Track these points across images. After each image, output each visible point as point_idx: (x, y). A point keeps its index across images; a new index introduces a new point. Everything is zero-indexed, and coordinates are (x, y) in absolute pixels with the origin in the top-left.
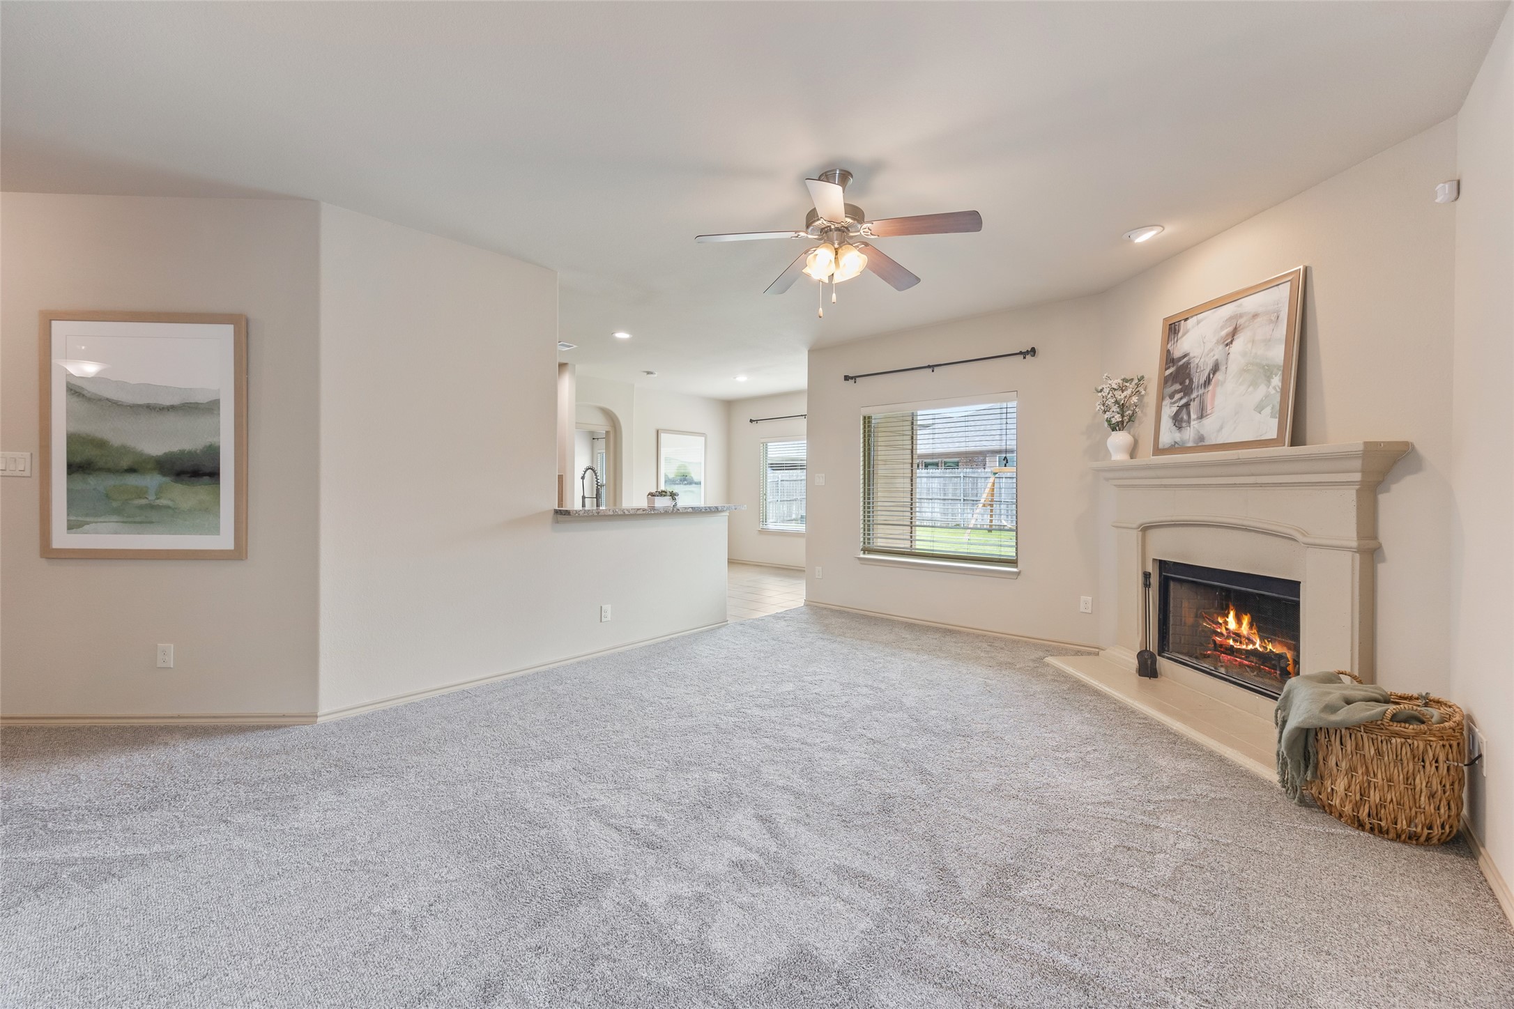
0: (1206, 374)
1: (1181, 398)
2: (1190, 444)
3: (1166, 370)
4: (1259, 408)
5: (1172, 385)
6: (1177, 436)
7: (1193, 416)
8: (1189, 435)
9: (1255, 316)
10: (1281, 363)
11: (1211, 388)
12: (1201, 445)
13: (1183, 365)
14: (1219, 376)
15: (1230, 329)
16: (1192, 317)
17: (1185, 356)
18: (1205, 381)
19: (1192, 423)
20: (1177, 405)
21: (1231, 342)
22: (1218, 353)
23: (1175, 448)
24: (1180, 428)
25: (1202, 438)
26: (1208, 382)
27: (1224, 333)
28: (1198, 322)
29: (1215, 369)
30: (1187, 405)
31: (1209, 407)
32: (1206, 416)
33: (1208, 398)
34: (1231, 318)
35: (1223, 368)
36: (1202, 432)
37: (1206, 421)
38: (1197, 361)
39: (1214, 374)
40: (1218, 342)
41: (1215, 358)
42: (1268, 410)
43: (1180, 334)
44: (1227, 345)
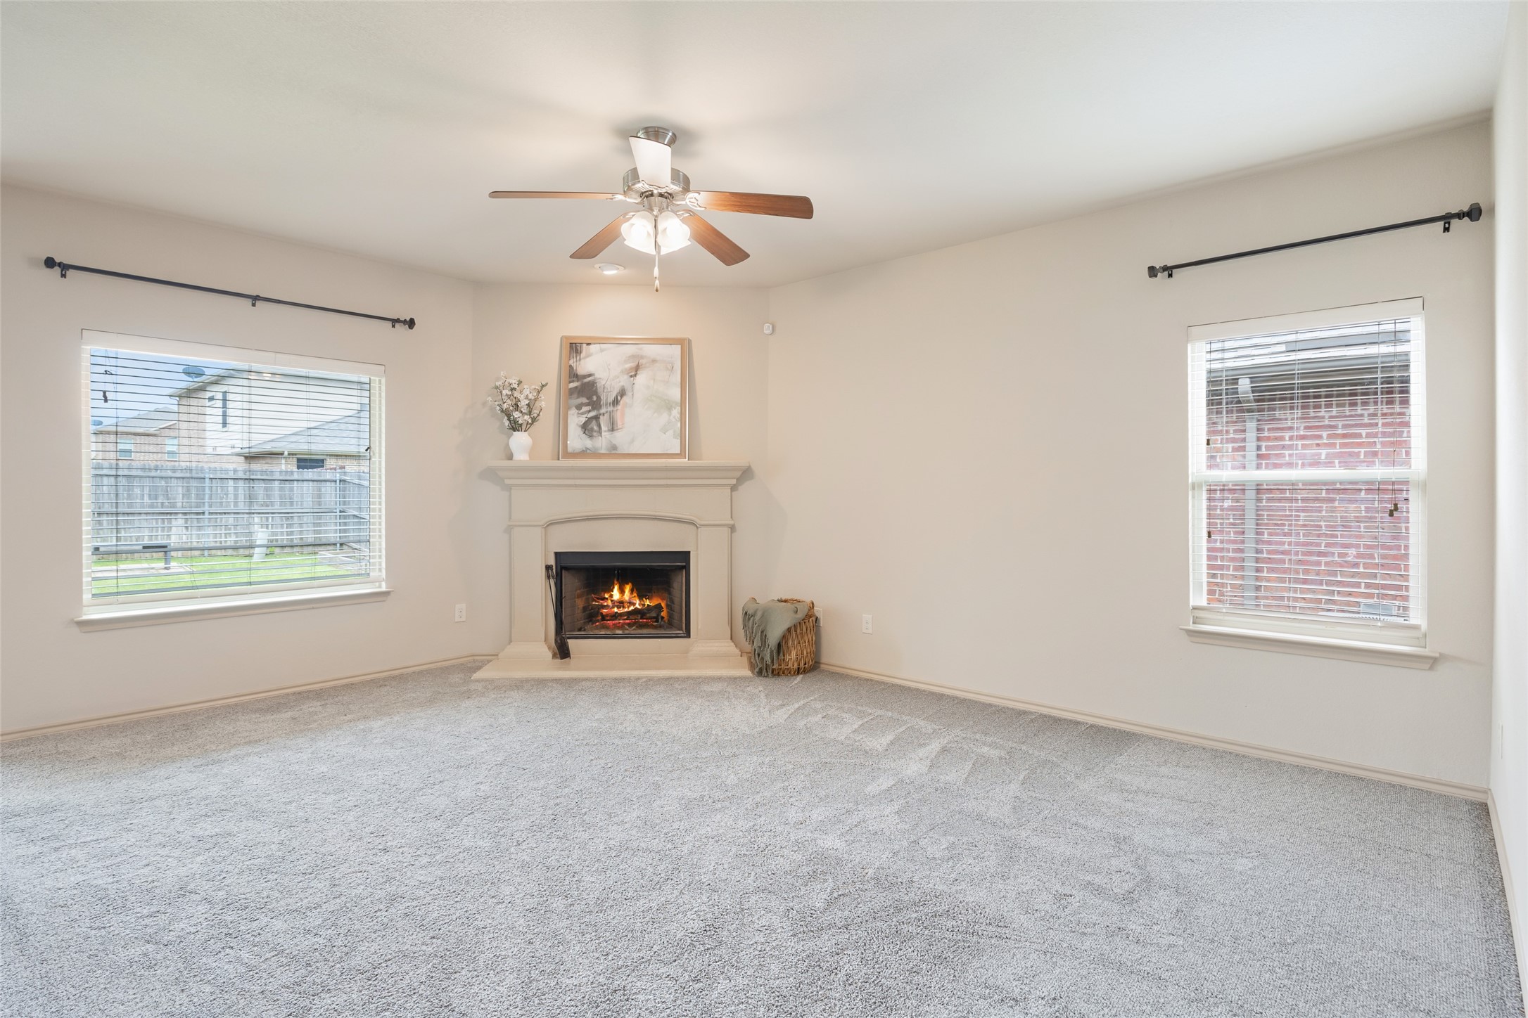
0: (614, 395)
1: (589, 411)
2: (603, 451)
3: (570, 382)
4: (664, 430)
5: (578, 398)
6: (588, 443)
7: (604, 428)
8: (601, 442)
9: (654, 361)
10: (680, 401)
11: (619, 407)
12: (613, 452)
13: (589, 382)
14: (625, 400)
15: (633, 365)
16: (595, 344)
17: (590, 375)
18: (614, 402)
19: (603, 434)
20: (586, 416)
21: (635, 375)
22: (624, 381)
23: (584, 454)
24: (591, 436)
25: (614, 447)
26: (616, 402)
27: (628, 366)
28: (602, 350)
29: (622, 393)
30: (597, 418)
31: (619, 423)
32: (617, 430)
33: (618, 416)
34: (633, 357)
35: (629, 394)
36: (614, 442)
37: (617, 434)
38: (603, 382)
39: (621, 397)
40: (622, 372)
41: (622, 384)
42: (670, 433)
43: (583, 355)
44: (631, 376)
